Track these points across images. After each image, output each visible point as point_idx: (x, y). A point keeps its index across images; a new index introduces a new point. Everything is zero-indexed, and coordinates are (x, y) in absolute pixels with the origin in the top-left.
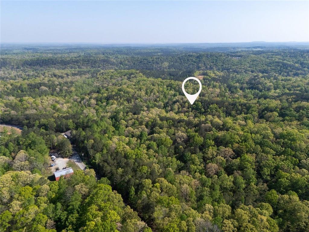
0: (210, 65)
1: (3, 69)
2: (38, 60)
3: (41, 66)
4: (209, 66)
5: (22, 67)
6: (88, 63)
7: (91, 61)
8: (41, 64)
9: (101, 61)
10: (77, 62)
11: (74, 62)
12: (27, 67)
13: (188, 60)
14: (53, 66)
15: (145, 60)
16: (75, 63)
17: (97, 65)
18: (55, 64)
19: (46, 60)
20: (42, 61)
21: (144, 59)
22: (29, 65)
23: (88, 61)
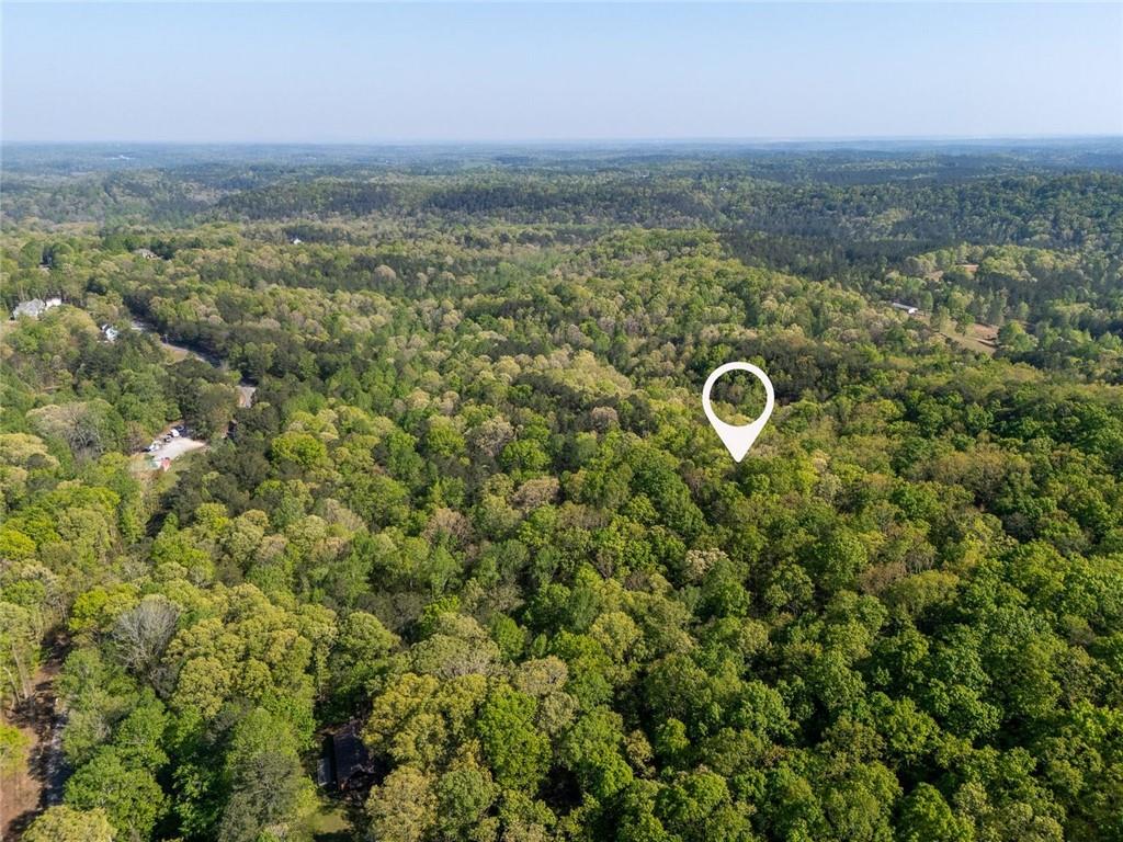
0: (1076, 224)
1: (373, 216)
2: (468, 190)
3: (471, 211)
4: (1071, 228)
5: (423, 211)
6: (610, 207)
7: (619, 199)
8: (472, 203)
9: (655, 198)
10: (576, 200)
11: (567, 201)
12: (433, 213)
13: (993, 202)
14: (503, 211)
15: (816, 199)
16: (570, 206)
17: (635, 212)
18: (511, 206)
19: (488, 193)
20: (475, 196)
21: (815, 196)
22: (441, 207)
23: (610, 200)
